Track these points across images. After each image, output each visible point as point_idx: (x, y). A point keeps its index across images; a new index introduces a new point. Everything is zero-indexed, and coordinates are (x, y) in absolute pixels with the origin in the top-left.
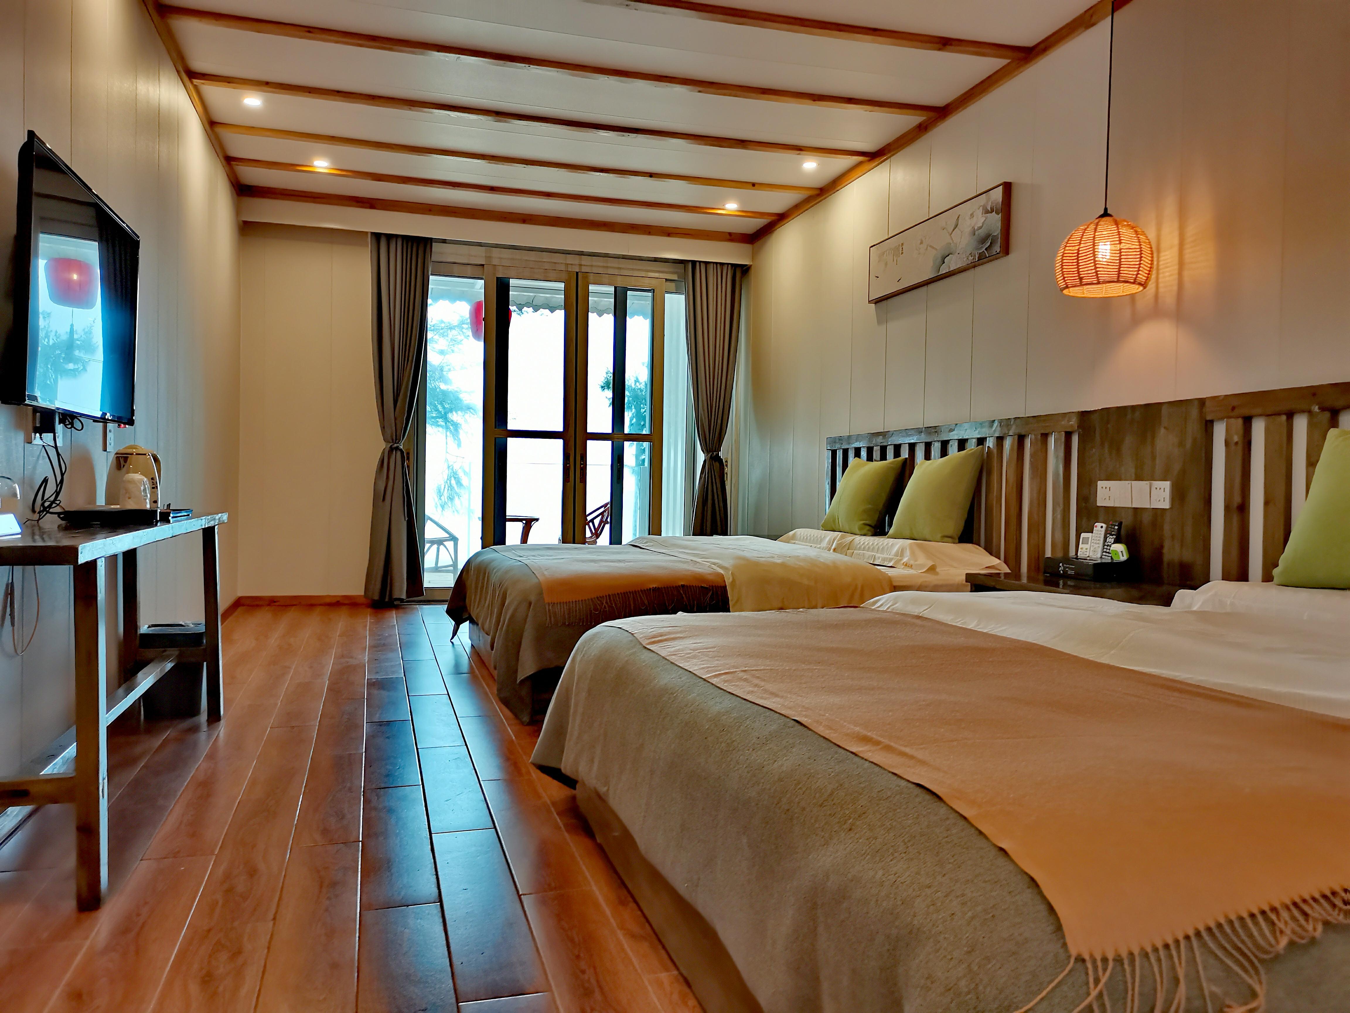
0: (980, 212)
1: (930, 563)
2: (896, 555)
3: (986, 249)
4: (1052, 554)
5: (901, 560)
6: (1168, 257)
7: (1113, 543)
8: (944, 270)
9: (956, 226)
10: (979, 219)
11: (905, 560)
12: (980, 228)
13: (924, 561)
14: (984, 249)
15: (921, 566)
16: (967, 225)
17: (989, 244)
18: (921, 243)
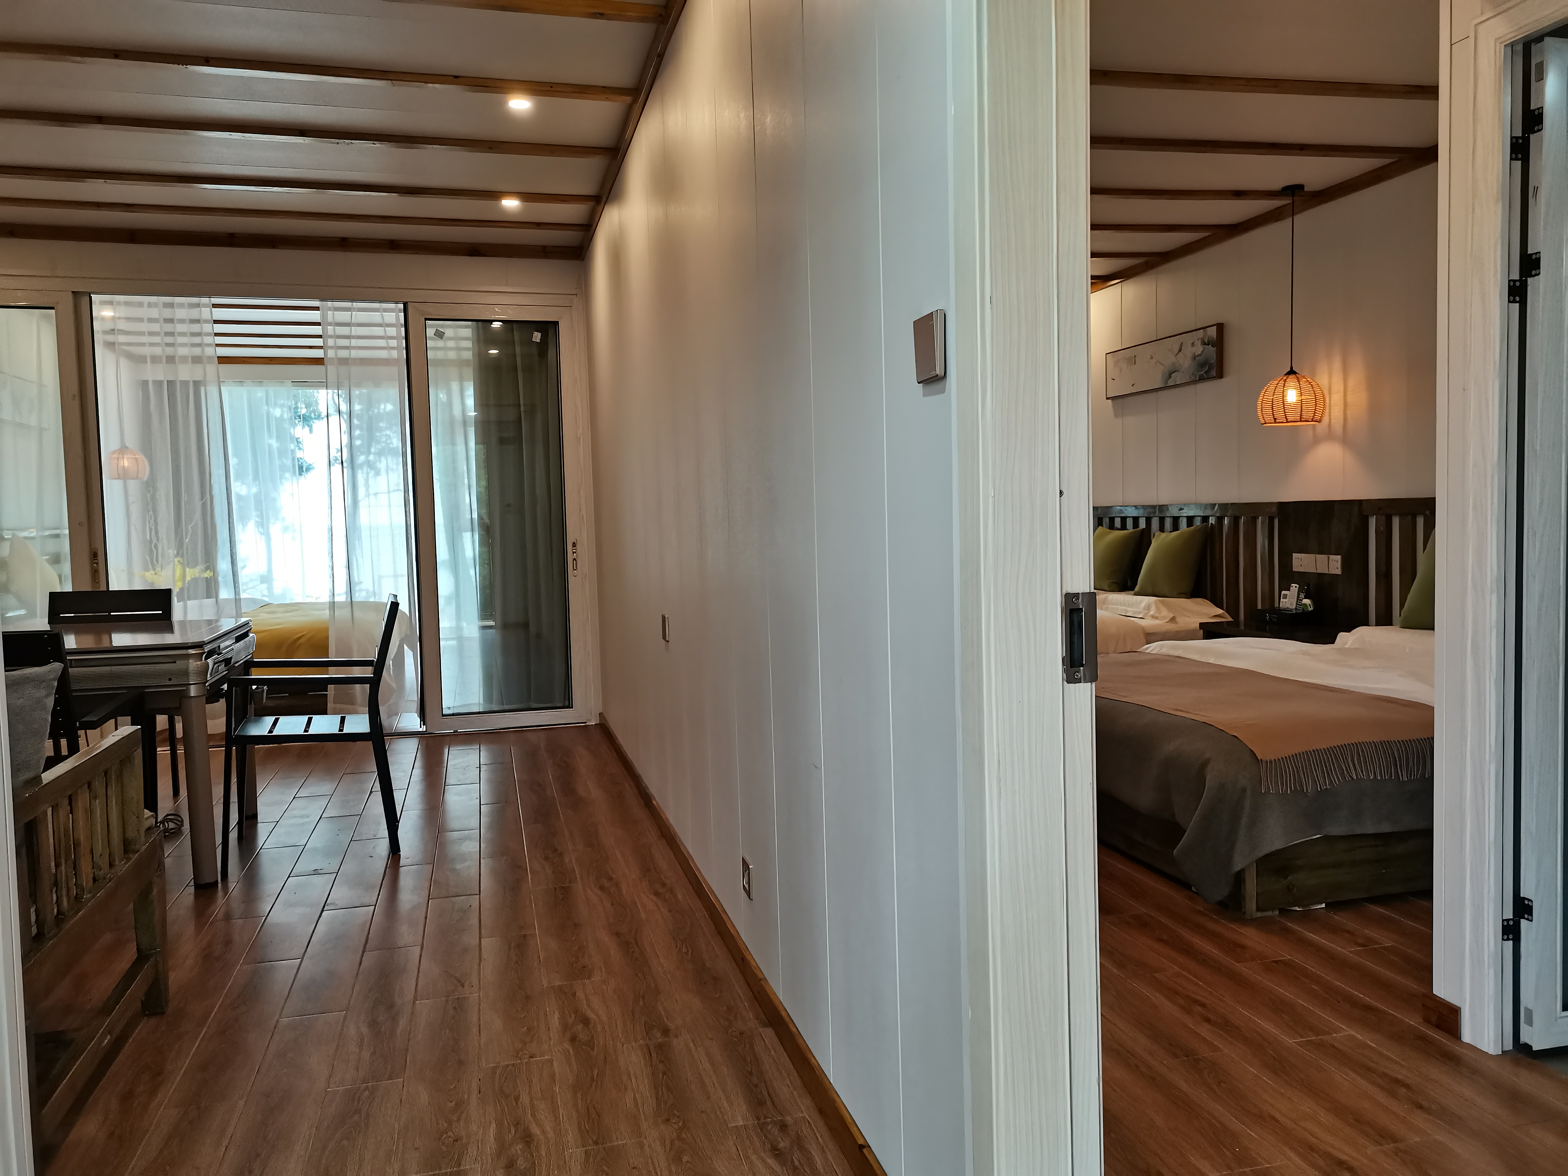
0: (1198, 343)
1: (1172, 615)
2: (1144, 609)
3: (1205, 372)
4: (1262, 607)
5: (1149, 613)
6: (1336, 399)
7: (1304, 598)
8: (1170, 383)
9: (1180, 350)
10: (1199, 349)
11: (1152, 613)
12: (1200, 355)
13: (1166, 614)
14: (1203, 372)
15: (1163, 618)
16: (1189, 351)
17: (1207, 369)
18: (1152, 358)
